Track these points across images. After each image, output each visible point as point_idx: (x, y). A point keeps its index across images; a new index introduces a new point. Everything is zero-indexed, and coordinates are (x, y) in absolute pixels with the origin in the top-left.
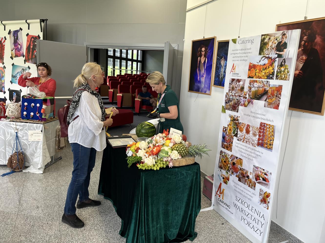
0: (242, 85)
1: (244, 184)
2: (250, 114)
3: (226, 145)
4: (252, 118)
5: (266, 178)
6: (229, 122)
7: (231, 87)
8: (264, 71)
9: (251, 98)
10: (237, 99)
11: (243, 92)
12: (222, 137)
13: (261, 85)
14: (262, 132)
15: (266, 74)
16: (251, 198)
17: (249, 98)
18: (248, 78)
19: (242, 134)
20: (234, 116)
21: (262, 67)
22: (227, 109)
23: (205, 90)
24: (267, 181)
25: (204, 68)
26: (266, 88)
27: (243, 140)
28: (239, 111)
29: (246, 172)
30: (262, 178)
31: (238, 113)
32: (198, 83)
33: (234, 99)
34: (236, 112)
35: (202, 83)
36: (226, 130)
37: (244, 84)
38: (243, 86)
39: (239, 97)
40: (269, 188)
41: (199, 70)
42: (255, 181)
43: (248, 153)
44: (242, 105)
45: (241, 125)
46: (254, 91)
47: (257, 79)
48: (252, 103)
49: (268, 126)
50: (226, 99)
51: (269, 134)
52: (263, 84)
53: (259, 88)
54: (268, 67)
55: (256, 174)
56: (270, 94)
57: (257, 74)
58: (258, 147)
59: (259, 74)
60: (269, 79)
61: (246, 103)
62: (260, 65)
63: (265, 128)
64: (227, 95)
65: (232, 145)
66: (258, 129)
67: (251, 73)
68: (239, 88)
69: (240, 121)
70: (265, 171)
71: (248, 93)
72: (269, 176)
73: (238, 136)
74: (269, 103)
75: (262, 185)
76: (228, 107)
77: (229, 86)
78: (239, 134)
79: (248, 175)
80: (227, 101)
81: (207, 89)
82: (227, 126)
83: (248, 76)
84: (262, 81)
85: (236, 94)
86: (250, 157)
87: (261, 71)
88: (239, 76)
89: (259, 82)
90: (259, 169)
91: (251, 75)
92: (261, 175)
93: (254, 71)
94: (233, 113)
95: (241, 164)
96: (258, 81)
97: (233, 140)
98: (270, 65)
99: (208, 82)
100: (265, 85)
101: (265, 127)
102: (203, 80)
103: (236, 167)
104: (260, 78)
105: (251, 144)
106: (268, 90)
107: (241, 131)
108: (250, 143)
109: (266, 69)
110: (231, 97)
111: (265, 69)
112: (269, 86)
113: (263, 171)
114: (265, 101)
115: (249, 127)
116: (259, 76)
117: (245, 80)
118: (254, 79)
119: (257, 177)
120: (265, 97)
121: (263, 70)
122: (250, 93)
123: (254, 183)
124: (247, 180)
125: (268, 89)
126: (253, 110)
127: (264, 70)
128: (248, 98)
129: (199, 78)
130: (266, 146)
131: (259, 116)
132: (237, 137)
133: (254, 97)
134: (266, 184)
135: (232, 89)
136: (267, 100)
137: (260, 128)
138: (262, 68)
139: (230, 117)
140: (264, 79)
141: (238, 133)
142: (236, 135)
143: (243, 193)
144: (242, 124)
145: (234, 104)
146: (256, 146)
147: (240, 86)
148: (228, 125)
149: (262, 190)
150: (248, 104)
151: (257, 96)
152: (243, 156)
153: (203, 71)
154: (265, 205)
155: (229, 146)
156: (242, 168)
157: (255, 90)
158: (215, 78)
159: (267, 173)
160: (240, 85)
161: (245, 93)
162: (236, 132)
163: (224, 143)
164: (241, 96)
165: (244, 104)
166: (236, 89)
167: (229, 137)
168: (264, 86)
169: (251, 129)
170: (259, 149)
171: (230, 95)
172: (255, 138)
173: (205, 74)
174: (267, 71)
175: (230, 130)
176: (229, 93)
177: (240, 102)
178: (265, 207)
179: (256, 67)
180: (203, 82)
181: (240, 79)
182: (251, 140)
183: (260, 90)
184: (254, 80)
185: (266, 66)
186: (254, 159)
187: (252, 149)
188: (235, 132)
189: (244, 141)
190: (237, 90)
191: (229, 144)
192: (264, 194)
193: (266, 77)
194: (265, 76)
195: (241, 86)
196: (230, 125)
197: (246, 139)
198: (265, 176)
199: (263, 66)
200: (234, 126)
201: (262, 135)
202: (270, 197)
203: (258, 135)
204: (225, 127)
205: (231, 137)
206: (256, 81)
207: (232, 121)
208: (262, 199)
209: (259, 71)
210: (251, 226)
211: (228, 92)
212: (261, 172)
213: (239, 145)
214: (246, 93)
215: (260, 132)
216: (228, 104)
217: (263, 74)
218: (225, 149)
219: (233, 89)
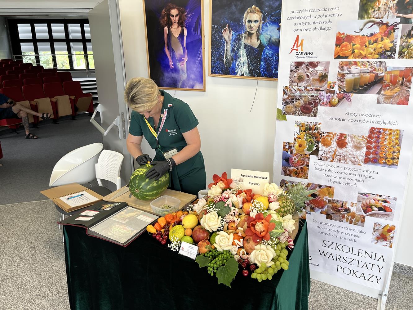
0: (322, 72)
1: (340, 221)
2: (344, 117)
3: (294, 170)
4: (350, 124)
5: (387, 206)
6: (296, 134)
7: (295, 77)
8: (371, 46)
9: (344, 91)
10: (312, 96)
11: (325, 83)
12: (283, 159)
13: (366, 68)
14: (375, 142)
15: (376, 50)
16: (356, 239)
17: (340, 92)
18: (334, 59)
19: (329, 149)
20: (307, 124)
21: (367, 39)
22: (289, 113)
23: (191, 83)
24: (387, 210)
25: (183, 46)
26: (378, 72)
27: (331, 158)
28: (318, 114)
29: (342, 204)
30: (376, 207)
31: (317, 117)
32: (171, 73)
33: (305, 96)
34: (312, 116)
35: (181, 71)
36: (290, 147)
37: (326, 70)
38: (325, 73)
39: (316, 92)
40: (392, 219)
41: (169, 50)
42: (364, 214)
43: (344, 176)
44: (323, 104)
45: (325, 136)
46: (350, 80)
47: (357, 60)
48: (349, 99)
49: (387, 132)
50: (286, 97)
51: (390, 143)
52: (372, 66)
53: (362, 74)
54: (380, 39)
55: (363, 204)
56: (389, 81)
57: (356, 51)
58: (366, 165)
59: (362, 52)
60: (384, 58)
61: (335, 100)
62: (363, 36)
63: (381, 136)
64: (286, 91)
65: (308, 169)
66: (366, 139)
67: (342, 50)
68: (317, 77)
69: (322, 131)
70: (384, 197)
71: (337, 83)
72: (392, 204)
73: (320, 153)
74: (386, 97)
75: (378, 217)
76: (291, 110)
77: (290, 75)
78: (322, 150)
79: (347, 207)
80: (287, 101)
81: (195, 82)
82: (292, 141)
83: (335, 56)
84: (368, 62)
85: (309, 88)
86: (349, 182)
87: (366, 46)
88: (314, 57)
89: (363, 65)
90: (371, 196)
91: (343, 54)
92: (376, 204)
93: (349, 46)
94: (306, 119)
95: (331, 194)
96: (358, 63)
97: (309, 161)
98: (385, 36)
99: (195, 69)
100: (377, 68)
101: (380, 134)
102: (183, 66)
103: (319, 199)
104: (365, 57)
105: (350, 163)
106: (383, 77)
107: (327, 144)
108: (348, 160)
109: (376, 41)
110: (298, 93)
111: (374, 43)
112: (386, 70)
113: (379, 198)
114: (379, 93)
115: (345, 137)
116: (361, 54)
117: (328, 63)
118: (351, 59)
119: (367, 208)
120: (377, 88)
121: (369, 44)
122: (343, 84)
123: (360, 217)
124: (346, 215)
125: (383, 74)
126: (351, 110)
127: (372, 44)
128: (338, 92)
129: (171, 64)
130: (384, 161)
131: (367, 119)
132: (317, 155)
133: (352, 90)
134: (386, 214)
135: (298, 79)
136: (383, 92)
137: (370, 137)
138: (368, 41)
139: (298, 125)
140: (372, 58)
141: (320, 149)
142: (316, 153)
143: (340, 235)
144: (328, 134)
145: (305, 104)
146: (362, 164)
147: (318, 74)
148: (295, 139)
149: (379, 224)
150: (339, 102)
151: (358, 87)
152: (334, 182)
153: (179, 51)
154: (384, 243)
155: (302, 171)
156: (333, 199)
157: (353, 78)
158: (213, 61)
159: (388, 200)
160: (317, 72)
161: (330, 84)
162: (315, 148)
163: (290, 168)
164: (321, 89)
165: (329, 102)
166: (307, 78)
167: (299, 158)
168: (375, 70)
169: (350, 140)
170: (370, 167)
171: (293, 91)
172: (359, 152)
173: (186, 56)
174: (380, 46)
175: (300, 146)
176: (290, 87)
177: (320, 100)
178: (386, 246)
179: (354, 40)
180: (183, 71)
181: (317, 62)
182: (350, 156)
183: (366, 77)
184: (349, 62)
185: (376, 38)
186: (358, 183)
187: (354, 170)
188: (312, 148)
189: (333, 159)
190: (311, 81)
191: (299, 168)
192: (383, 229)
193: (377, 56)
194: (375, 54)
195: (320, 74)
196: (300, 138)
197: (339, 157)
198: (384, 204)
199: (369, 37)
200: (310, 139)
201: (375, 147)
202: (395, 230)
203: (365, 147)
204: (288, 143)
205: (303, 157)
206: (356, 64)
207: (305, 131)
208: (379, 236)
209: (362, 46)
210: (358, 274)
211: (288, 85)
212: (375, 200)
213: (323, 168)
214: (332, 85)
215: (369, 142)
216: (292, 105)
217: (372, 50)
218: (291, 176)
219: (300, 79)
